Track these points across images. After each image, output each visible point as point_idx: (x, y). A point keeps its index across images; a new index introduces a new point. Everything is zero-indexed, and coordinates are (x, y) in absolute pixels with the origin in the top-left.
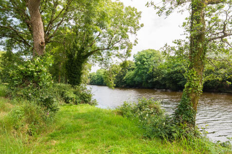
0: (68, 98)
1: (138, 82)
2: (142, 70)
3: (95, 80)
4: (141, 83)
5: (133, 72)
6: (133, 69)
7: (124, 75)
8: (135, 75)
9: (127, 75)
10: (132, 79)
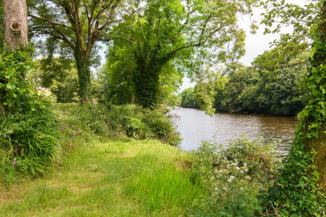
0: (131, 128)
1: (263, 104)
2: (272, 84)
3: (193, 101)
4: (269, 107)
5: (254, 87)
6: (255, 82)
7: (239, 93)
8: (259, 92)
9: (244, 92)
10: (253, 99)
